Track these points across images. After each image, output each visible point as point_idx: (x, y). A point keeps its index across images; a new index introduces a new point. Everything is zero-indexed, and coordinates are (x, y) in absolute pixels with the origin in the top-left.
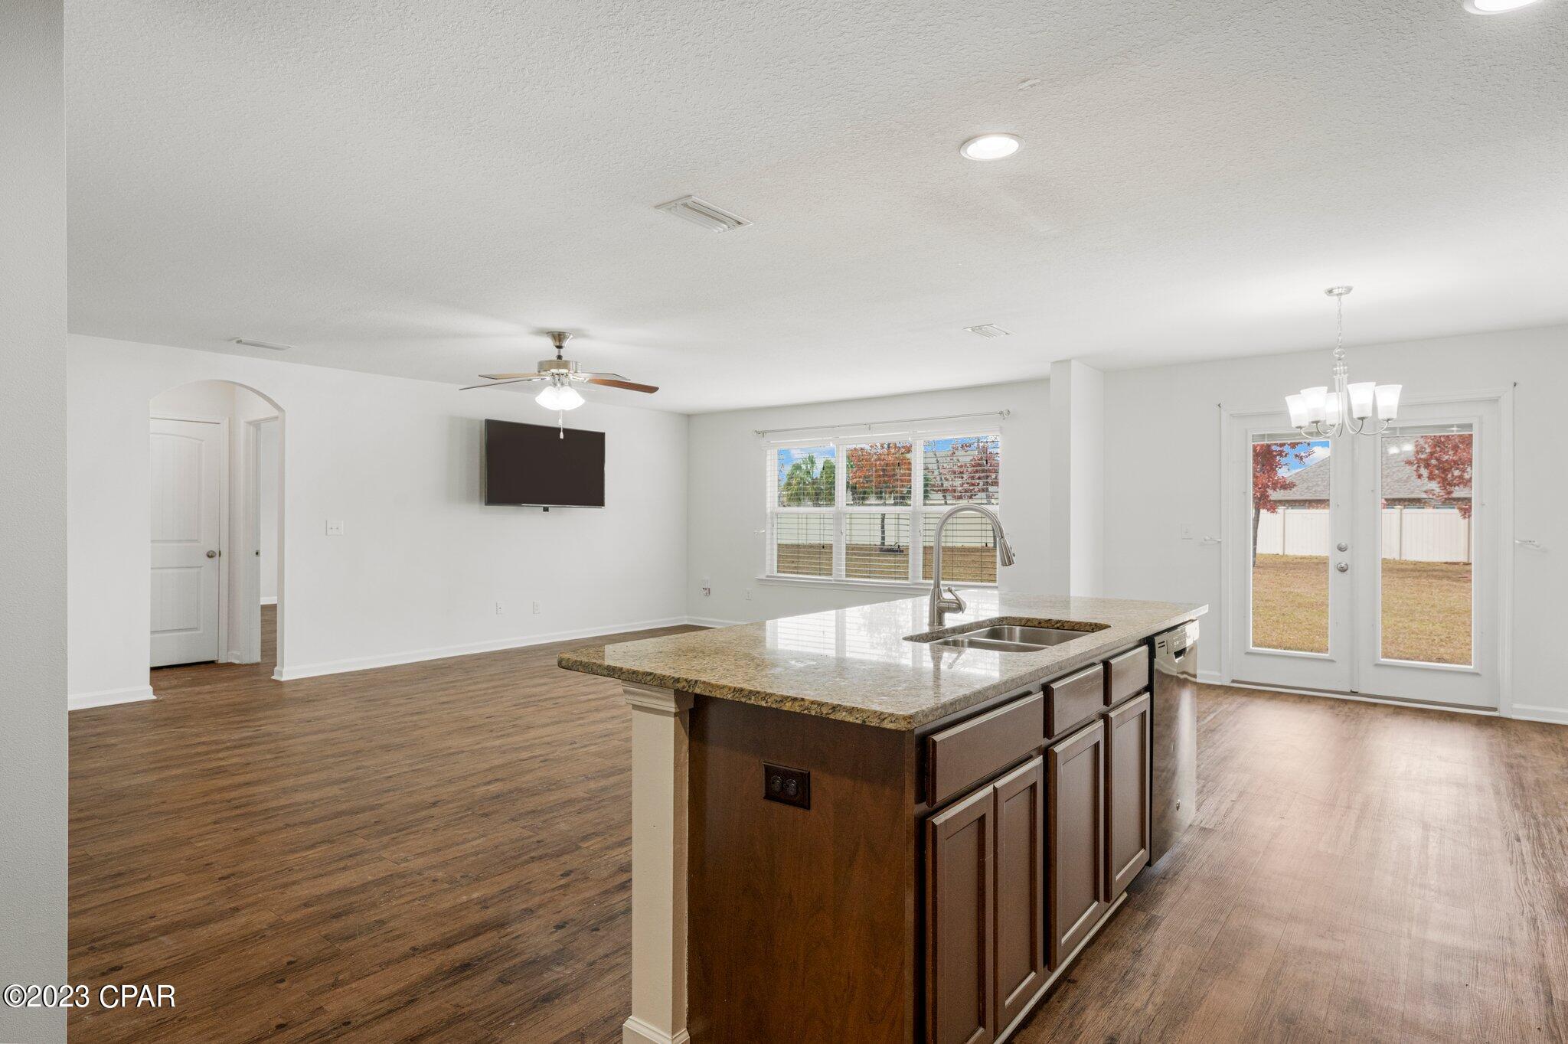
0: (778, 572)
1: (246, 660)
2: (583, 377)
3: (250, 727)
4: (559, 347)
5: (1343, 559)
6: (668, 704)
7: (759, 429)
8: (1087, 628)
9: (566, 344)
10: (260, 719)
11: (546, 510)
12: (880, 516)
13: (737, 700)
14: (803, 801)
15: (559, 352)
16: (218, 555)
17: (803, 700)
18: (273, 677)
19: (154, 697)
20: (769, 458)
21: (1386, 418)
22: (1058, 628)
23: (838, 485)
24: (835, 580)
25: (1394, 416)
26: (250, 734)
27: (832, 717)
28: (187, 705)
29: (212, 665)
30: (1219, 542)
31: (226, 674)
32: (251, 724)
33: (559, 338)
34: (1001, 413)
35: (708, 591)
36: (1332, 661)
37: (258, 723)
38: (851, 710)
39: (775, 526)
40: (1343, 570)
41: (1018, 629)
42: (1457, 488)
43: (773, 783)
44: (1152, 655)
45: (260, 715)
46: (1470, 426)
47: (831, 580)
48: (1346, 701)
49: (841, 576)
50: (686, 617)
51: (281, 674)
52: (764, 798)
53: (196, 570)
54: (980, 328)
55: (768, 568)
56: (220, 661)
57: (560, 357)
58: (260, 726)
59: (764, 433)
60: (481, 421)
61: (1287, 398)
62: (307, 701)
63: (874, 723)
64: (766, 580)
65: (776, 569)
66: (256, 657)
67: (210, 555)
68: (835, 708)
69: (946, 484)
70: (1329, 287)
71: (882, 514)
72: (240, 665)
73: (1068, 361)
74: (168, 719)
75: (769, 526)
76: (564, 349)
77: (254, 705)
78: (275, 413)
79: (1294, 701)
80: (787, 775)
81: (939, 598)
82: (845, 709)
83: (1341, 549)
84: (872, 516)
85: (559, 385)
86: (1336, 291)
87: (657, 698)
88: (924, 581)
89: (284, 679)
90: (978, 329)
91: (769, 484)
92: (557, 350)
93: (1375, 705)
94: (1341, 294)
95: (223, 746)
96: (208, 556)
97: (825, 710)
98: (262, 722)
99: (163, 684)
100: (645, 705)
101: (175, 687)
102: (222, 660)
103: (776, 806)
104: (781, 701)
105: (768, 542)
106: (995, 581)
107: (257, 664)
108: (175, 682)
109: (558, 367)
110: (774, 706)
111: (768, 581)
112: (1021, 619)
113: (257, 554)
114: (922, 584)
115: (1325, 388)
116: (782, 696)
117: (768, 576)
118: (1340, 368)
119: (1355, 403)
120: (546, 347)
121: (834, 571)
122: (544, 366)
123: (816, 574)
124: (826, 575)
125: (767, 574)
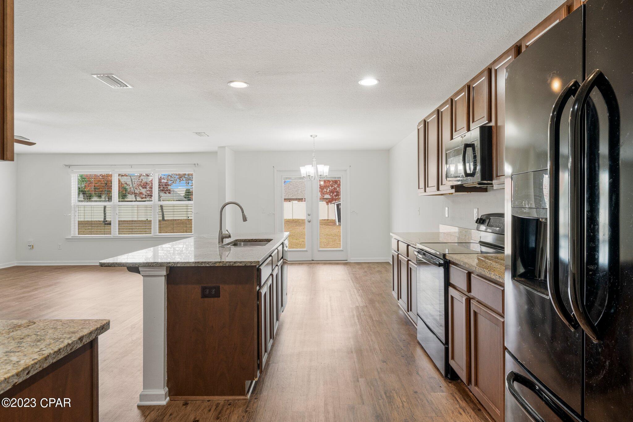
0: (79, 234)
5: (310, 218)
6: (162, 272)
7: (67, 164)
8: (264, 241)
12: (103, 207)
13: (197, 266)
14: (217, 295)
17: (223, 262)
20: (72, 178)
21: (326, 175)
22: (255, 242)
23: (114, 192)
24: (113, 236)
25: (328, 175)
27: (234, 265)
30: (274, 214)
34: (195, 164)
35: (32, 247)
36: (307, 251)
38: (241, 262)
39: (77, 212)
40: (309, 222)
41: (242, 243)
42: (325, 195)
43: (206, 292)
44: (283, 247)
46: (340, 177)
47: (111, 236)
48: (311, 263)
52: (202, 298)
54: (199, 133)
55: (72, 232)
59: (69, 166)
61: (300, 167)
63: (249, 264)
65: (77, 233)
68: (235, 262)
69: (137, 191)
70: (312, 135)
71: (104, 206)
73: (224, 147)
75: (73, 212)
79: (298, 265)
80: (211, 288)
81: (222, 234)
82: (239, 262)
83: (309, 215)
84: (133, 206)
86: (313, 136)
87: (157, 271)
88: (160, 234)
90: (198, 134)
91: (72, 191)
93: (319, 263)
94: (314, 137)
97: (231, 264)
100: (151, 274)
103: (206, 299)
104: (215, 263)
105: (72, 220)
106: (192, 232)
110: (212, 265)
111: (73, 239)
112: (243, 240)
114: (159, 235)
115: (311, 165)
116: (215, 262)
117: (72, 237)
118: (314, 160)
119: (319, 170)
121: (112, 232)
123: (102, 234)
124: (109, 234)
125: (72, 235)
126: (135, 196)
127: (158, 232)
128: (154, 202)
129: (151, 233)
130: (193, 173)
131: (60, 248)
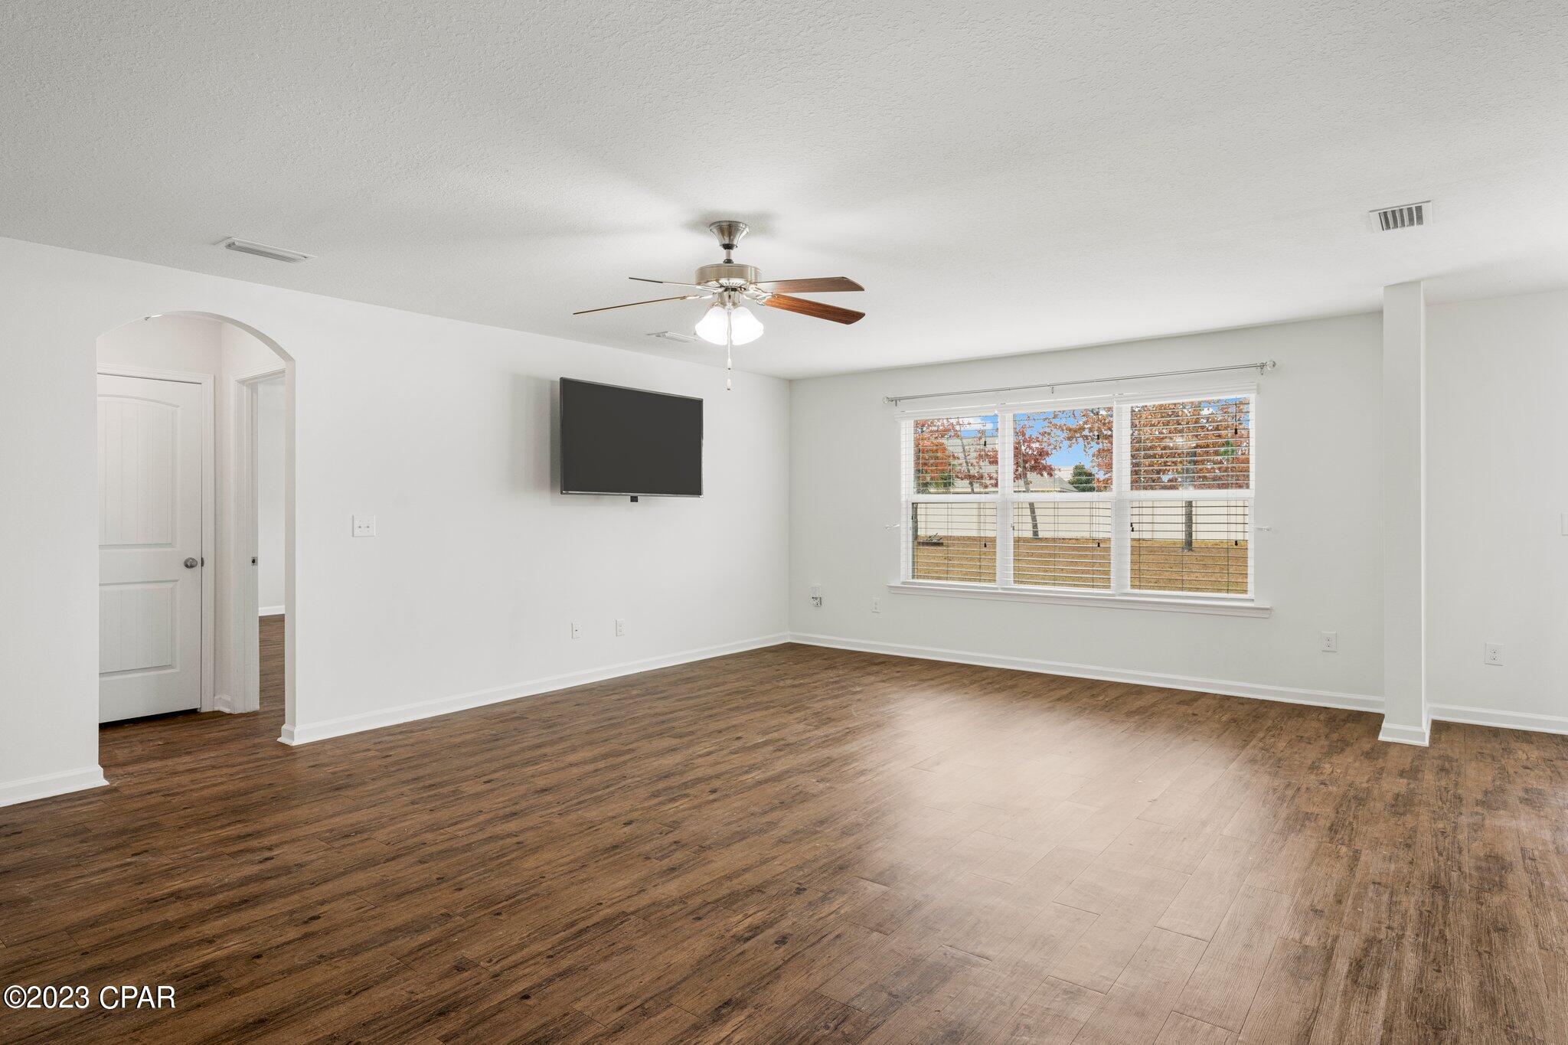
0: (913, 577)
1: (239, 709)
2: (766, 290)
3: (252, 851)
4: (728, 247)
7: (891, 395)
9: (739, 240)
10: (270, 831)
11: (634, 499)
15: (729, 254)
16: (199, 564)
18: (279, 740)
19: (105, 783)
20: (903, 432)
24: (1002, 588)
26: (256, 869)
28: (153, 800)
29: (193, 717)
31: (214, 734)
32: (254, 843)
33: (728, 230)
34: (1262, 366)
35: (818, 601)
37: (266, 841)
45: (269, 821)
47: (996, 589)
49: (1007, 583)
50: (789, 633)
51: (291, 735)
53: (170, 585)
55: (899, 570)
56: (204, 710)
57: (729, 261)
58: (270, 849)
59: (896, 401)
60: (552, 382)
62: (335, 787)
64: (902, 588)
65: (910, 574)
66: (253, 704)
67: (189, 565)
72: (231, 714)
74: (123, 832)
76: (735, 249)
77: (256, 797)
78: (279, 364)
85: (729, 305)
88: (1136, 591)
89: (295, 743)
92: (724, 252)
95: (208, 903)
96: (187, 566)
98: (274, 839)
99: (122, 754)
101: (139, 760)
102: (206, 708)
107: (254, 714)
108: (139, 750)
109: (729, 276)
113: (254, 561)
114: (1135, 595)
117: (903, 583)
120: (710, 249)
122: (704, 276)
123: (975, 580)
124: (990, 581)
125: (903, 579)
126: (971, 484)
127: (1129, 584)
128: (1119, 493)
129: (1109, 587)
130: (1252, 397)
131: (876, 609)
